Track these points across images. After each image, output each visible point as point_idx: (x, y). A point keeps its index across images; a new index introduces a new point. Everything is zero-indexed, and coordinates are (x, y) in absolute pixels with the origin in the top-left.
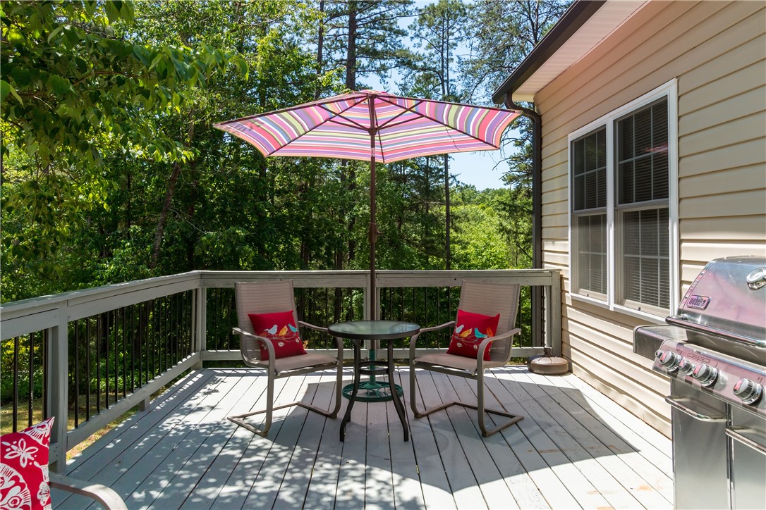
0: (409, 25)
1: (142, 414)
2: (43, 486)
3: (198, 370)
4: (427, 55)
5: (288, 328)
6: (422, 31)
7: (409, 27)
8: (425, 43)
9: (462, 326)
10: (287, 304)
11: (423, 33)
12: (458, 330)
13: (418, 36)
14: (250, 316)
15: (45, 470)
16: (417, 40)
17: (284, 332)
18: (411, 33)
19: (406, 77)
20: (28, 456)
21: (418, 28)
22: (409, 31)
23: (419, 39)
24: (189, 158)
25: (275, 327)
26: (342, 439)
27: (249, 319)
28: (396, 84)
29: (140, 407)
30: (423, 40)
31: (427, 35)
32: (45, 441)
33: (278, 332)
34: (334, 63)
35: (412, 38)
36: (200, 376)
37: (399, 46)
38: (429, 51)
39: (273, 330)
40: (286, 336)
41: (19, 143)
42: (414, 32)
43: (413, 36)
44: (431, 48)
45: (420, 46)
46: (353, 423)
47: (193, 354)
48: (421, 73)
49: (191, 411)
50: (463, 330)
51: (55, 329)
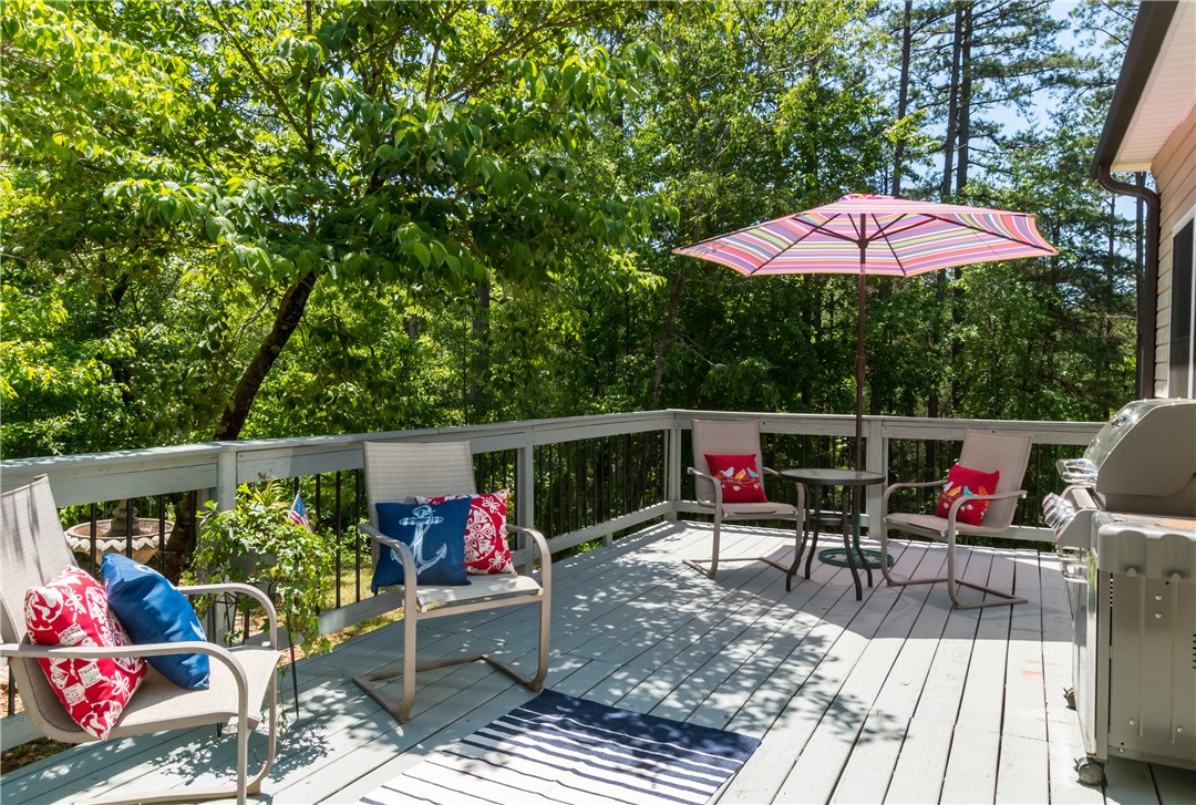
0: (1071, 10)
1: (601, 548)
2: (503, 527)
3: (670, 521)
4: (1108, 56)
5: (747, 472)
6: (1095, 17)
7: (1070, 14)
8: (1102, 37)
9: (952, 483)
10: (752, 447)
11: (1099, 20)
12: (947, 488)
13: (1088, 26)
14: (707, 457)
15: (504, 518)
16: (1086, 35)
17: (741, 475)
18: (1076, 23)
19: (1065, 101)
20: (495, 507)
21: (1088, 12)
22: (1070, 20)
23: (1091, 31)
24: (661, 283)
25: (731, 470)
26: (788, 589)
27: (704, 459)
28: (1049, 113)
29: (600, 540)
30: (1098, 32)
31: (1106, 23)
32: (504, 501)
33: (734, 475)
34: (936, 92)
35: (1077, 31)
36: (671, 526)
37: (1053, 49)
38: (1112, 49)
39: (729, 473)
40: (742, 480)
41: (498, 280)
42: (1080, 20)
43: (1077, 28)
44: (1116, 44)
45: (1091, 43)
46: (812, 581)
47: (665, 502)
48: (1093, 92)
49: (648, 551)
50: (952, 488)
51: (523, 449)
